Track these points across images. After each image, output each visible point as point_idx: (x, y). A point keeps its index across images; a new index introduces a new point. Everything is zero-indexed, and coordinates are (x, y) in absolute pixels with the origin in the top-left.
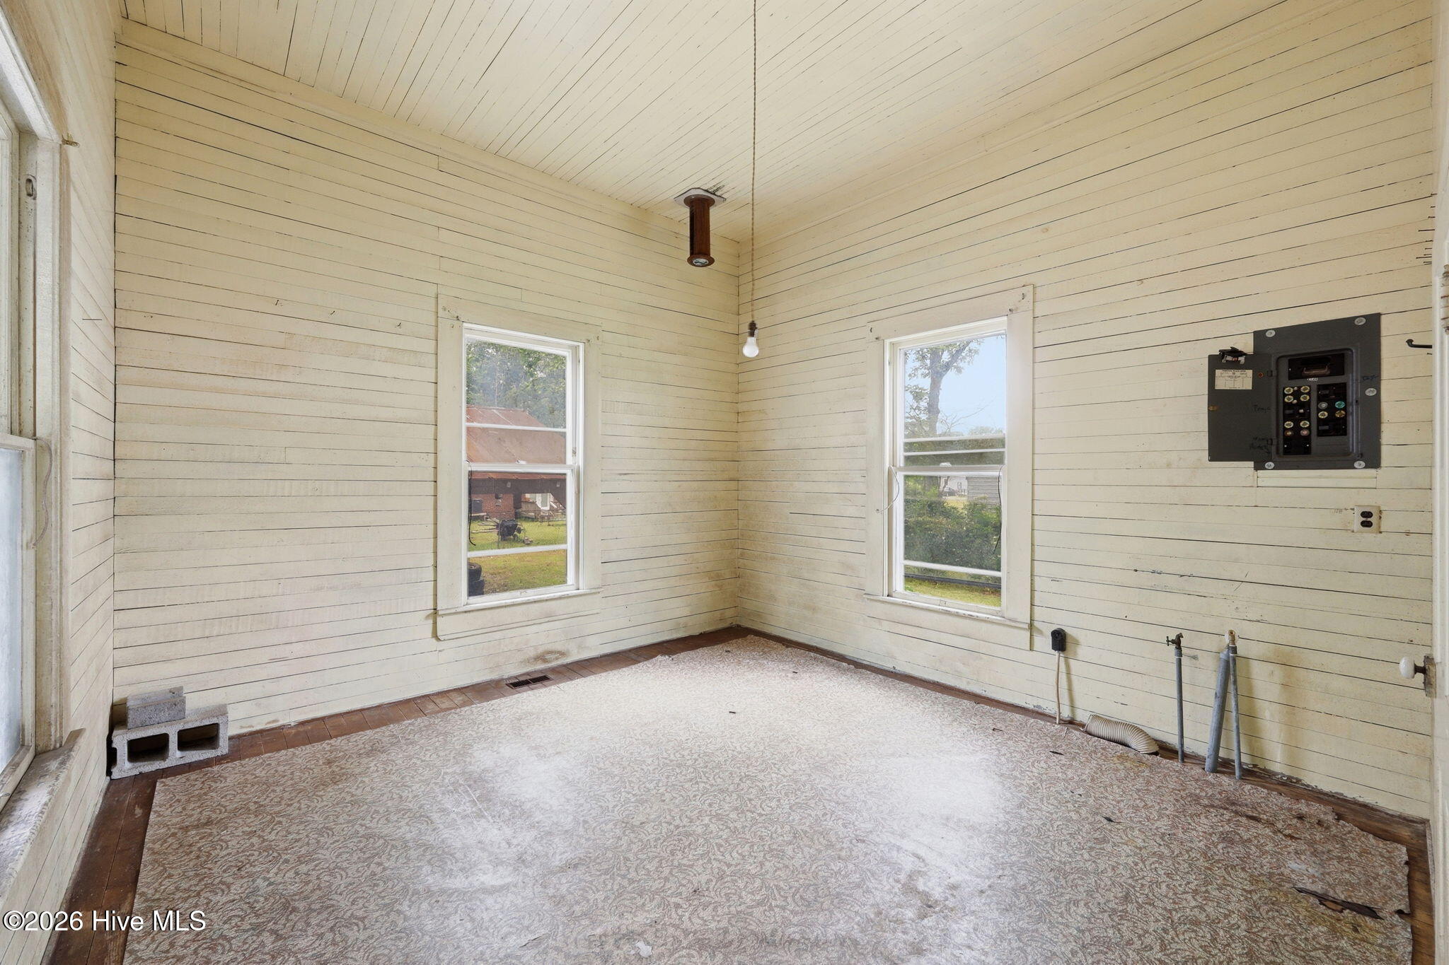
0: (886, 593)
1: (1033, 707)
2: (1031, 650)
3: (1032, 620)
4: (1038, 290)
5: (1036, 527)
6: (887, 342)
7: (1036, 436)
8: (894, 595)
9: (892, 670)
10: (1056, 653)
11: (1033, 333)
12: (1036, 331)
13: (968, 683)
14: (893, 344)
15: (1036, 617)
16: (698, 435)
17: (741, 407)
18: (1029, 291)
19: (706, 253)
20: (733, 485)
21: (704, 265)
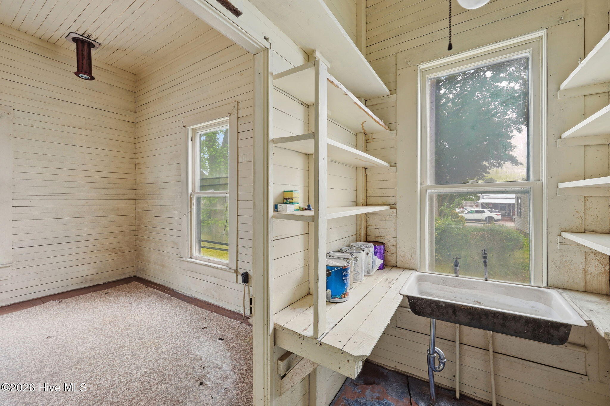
0: (189, 256)
1: (238, 311)
2: (237, 283)
3: (237, 268)
4: (239, 104)
5: (239, 222)
6: (190, 128)
7: (239, 177)
8: (193, 257)
9: (190, 296)
10: (244, 284)
11: (238, 125)
12: (239, 124)
13: (216, 301)
14: (194, 130)
15: (239, 267)
16: (104, 175)
17: (137, 161)
18: (236, 104)
19: (89, 73)
20: (132, 202)
21: (87, 79)
